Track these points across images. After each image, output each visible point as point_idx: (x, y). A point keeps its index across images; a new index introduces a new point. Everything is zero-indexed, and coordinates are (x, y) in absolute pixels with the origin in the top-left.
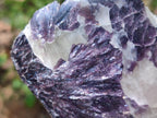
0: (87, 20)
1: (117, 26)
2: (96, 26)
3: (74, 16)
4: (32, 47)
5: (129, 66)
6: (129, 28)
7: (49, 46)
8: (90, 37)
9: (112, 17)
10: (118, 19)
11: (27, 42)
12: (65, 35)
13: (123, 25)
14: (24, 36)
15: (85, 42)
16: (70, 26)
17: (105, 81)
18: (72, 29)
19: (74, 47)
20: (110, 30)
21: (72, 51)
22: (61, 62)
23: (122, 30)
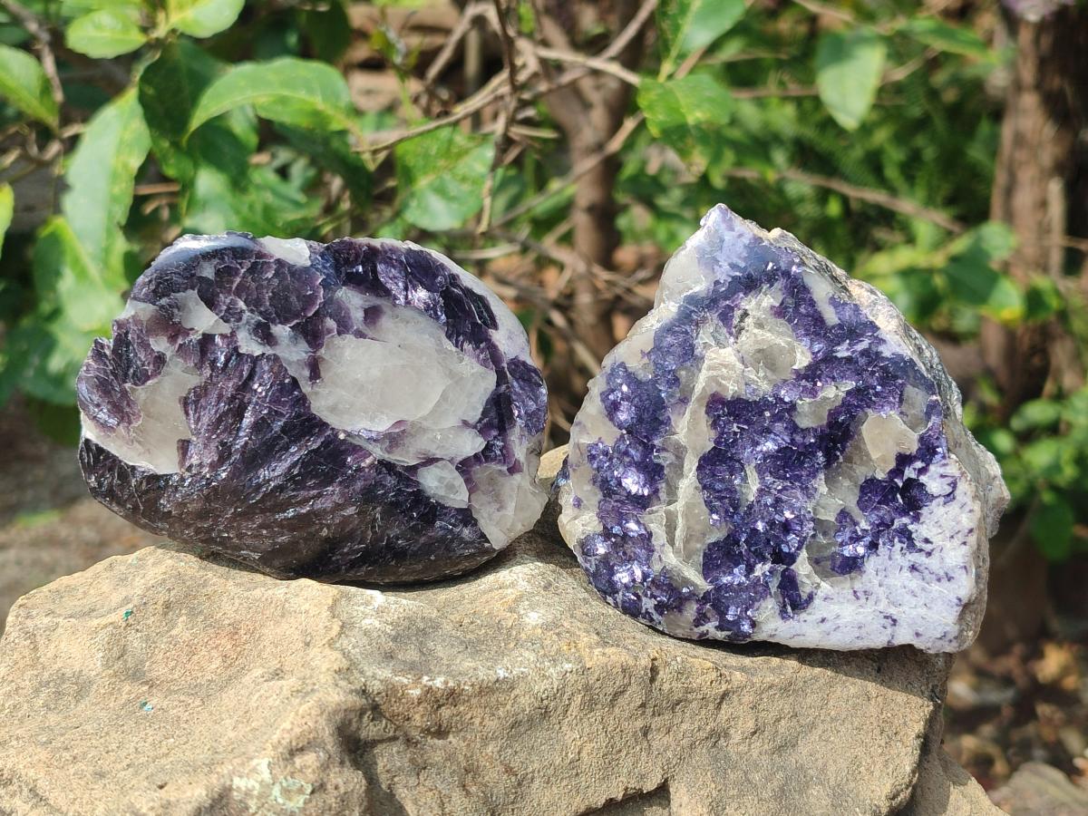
0: (173, 339)
1: (230, 315)
2: (195, 337)
3: (146, 346)
4: (114, 452)
5: (307, 373)
6: (254, 304)
7: (140, 430)
8: (199, 366)
9: (211, 303)
10: (225, 300)
11: (100, 450)
12: (154, 389)
13: (241, 304)
14: (87, 441)
15: (194, 380)
16: (150, 368)
17: (283, 430)
18: (157, 372)
19: (185, 402)
20: (226, 329)
21: (187, 414)
22: (184, 446)
23: (247, 315)
